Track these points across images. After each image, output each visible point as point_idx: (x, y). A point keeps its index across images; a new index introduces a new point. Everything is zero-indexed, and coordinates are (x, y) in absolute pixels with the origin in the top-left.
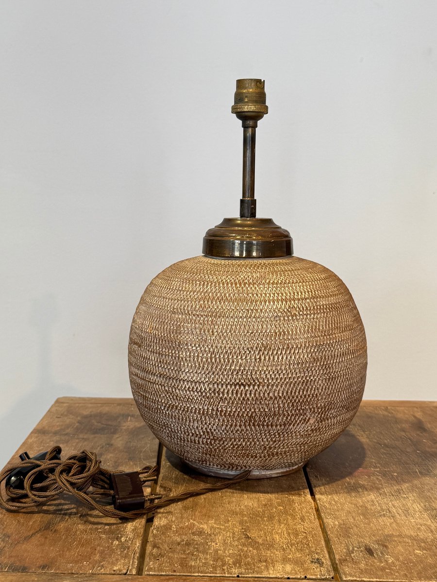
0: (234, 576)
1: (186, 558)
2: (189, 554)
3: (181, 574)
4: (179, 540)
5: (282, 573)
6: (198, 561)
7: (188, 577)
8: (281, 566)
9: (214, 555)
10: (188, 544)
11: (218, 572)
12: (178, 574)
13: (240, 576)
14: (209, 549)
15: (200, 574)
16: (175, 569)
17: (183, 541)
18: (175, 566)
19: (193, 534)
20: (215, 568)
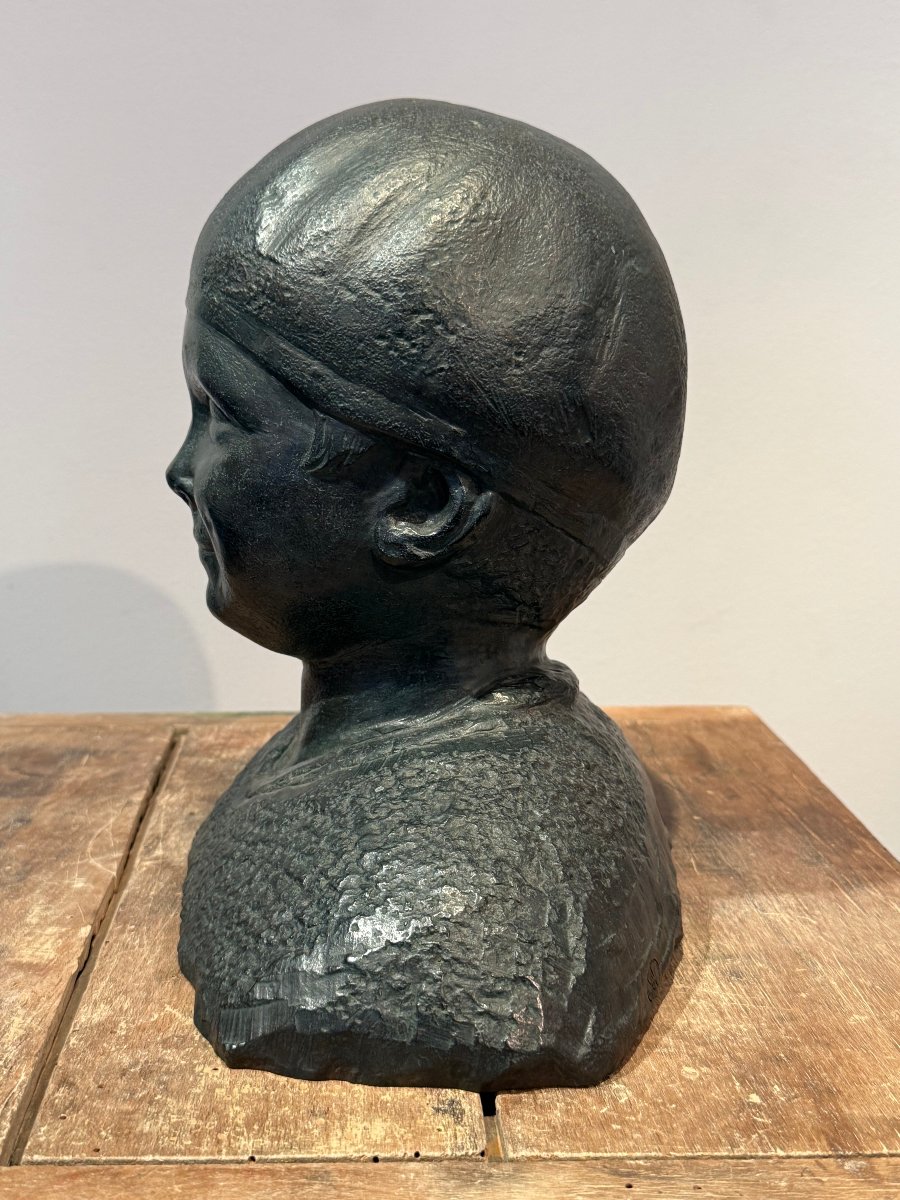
0: (241, 1158)
1: (133, 1112)
2: (141, 1100)
3: (113, 1158)
4: (126, 1060)
5: (360, 1146)
6: (161, 1121)
7: (126, 1167)
8: (361, 1126)
9: (204, 1102)
10: (146, 1073)
11: (204, 1149)
12: (104, 1158)
13: (257, 1157)
14: (195, 1084)
15: (158, 1158)
16: (99, 1145)
17: (136, 1063)
18: (100, 1137)
19: (165, 1043)
20: (197, 1138)
